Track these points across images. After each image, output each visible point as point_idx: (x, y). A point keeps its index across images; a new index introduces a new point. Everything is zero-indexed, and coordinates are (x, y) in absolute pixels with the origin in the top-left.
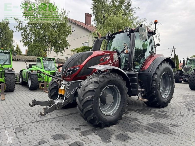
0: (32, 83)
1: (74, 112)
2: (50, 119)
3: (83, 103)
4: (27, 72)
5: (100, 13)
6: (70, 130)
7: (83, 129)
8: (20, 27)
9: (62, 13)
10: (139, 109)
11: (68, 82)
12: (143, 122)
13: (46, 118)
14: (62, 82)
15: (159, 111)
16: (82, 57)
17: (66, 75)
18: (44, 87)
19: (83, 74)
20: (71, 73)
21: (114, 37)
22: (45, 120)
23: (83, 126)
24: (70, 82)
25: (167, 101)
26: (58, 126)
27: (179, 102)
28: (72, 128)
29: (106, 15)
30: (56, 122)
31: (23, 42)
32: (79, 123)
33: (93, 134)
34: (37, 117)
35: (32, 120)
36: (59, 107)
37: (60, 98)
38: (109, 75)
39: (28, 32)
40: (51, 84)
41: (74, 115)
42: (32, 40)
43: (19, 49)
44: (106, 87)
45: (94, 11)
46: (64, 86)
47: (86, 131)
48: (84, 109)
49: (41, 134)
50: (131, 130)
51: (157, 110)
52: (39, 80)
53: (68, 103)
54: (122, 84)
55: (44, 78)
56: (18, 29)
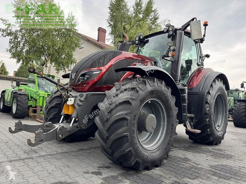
0: (18, 107)
1: (85, 147)
2: (45, 155)
3: (108, 125)
4: (12, 91)
5: (119, 24)
6: (83, 174)
7: (106, 173)
8: (9, 31)
9: (69, 18)
10: (183, 145)
11: (80, 93)
12: (201, 164)
13: (38, 155)
14: (70, 93)
15: (213, 149)
16: (105, 56)
17: (77, 82)
18: (35, 114)
19: (105, 83)
20: (86, 79)
21: (147, 41)
22: (36, 157)
23: (105, 169)
24: (85, 94)
25: (221, 136)
26: (60, 168)
27: (232, 139)
28: (85, 170)
29: (127, 27)
30: (56, 161)
31: (10, 51)
32: (97, 163)
33: (127, 182)
34: (22, 152)
35: (12, 156)
36: (62, 135)
37: (65, 121)
38: (152, 80)
39: (19, 39)
40: (49, 101)
41: (86, 151)
42: (24, 51)
43: (5, 69)
44: (147, 101)
45: (111, 23)
46: (73, 99)
47: (112, 177)
48: (110, 135)
49: (25, 181)
50: (190, 176)
51: (210, 148)
52: (29, 104)
53: (78, 129)
54: (170, 100)
55: (38, 100)
56: (4, 34)
